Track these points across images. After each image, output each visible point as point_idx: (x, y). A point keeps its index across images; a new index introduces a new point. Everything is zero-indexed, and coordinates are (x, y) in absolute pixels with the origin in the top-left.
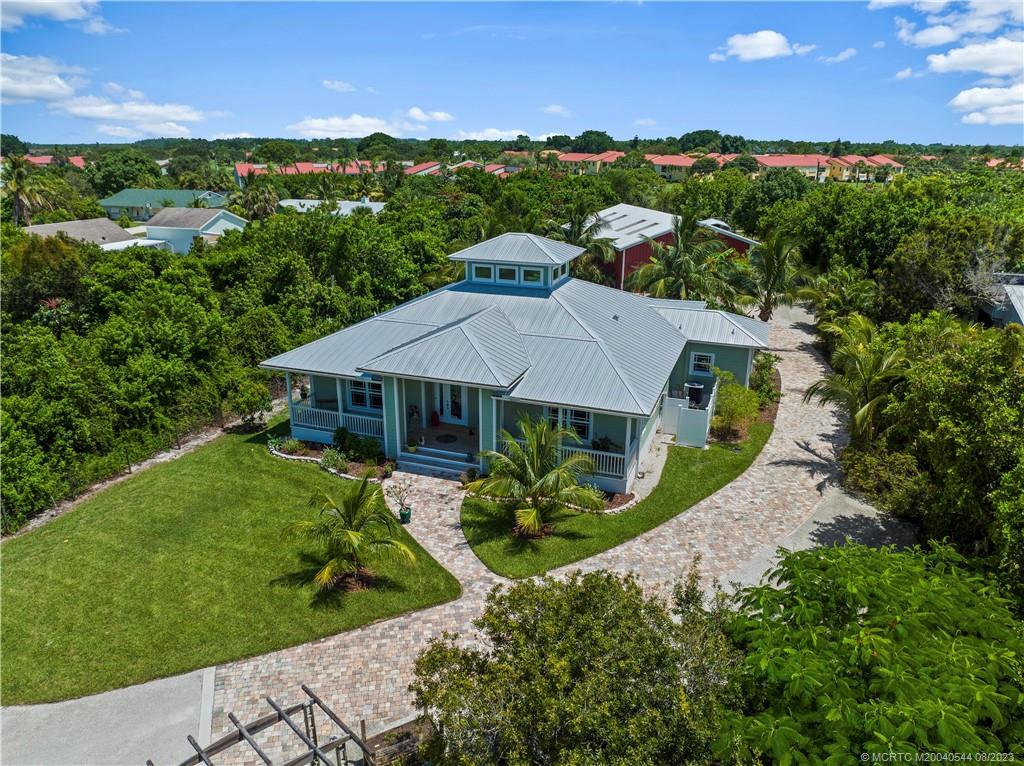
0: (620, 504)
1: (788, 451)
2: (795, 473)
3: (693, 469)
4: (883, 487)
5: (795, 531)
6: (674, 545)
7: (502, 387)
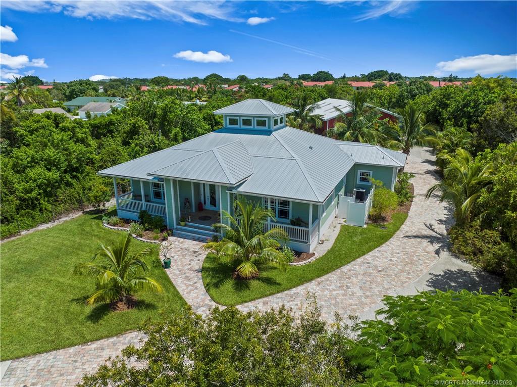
0: (305, 259)
1: (416, 229)
2: (420, 243)
3: (355, 239)
4: (477, 252)
5: (417, 280)
6: (336, 286)
7: (231, 184)
